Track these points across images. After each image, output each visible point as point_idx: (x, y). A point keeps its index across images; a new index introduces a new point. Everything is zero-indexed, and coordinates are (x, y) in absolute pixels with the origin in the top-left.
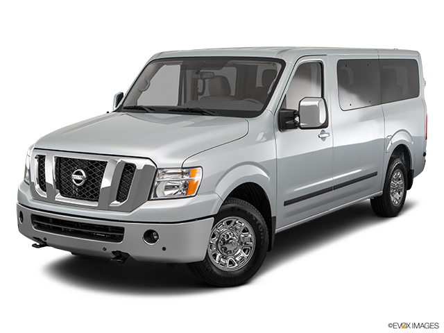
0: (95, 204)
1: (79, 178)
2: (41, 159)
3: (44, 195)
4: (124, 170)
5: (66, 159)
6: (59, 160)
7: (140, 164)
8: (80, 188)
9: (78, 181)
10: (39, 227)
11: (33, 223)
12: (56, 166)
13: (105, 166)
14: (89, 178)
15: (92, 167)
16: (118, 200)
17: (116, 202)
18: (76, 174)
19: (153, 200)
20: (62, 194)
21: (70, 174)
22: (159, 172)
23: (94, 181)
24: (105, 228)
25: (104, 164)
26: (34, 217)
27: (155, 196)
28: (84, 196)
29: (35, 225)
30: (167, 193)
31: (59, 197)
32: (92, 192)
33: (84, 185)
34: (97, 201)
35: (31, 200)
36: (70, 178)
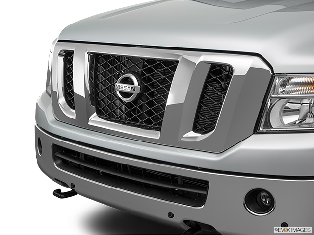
0: (155, 135)
1: (127, 88)
2: (68, 57)
3: (71, 114)
4: (209, 77)
5: (107, 57)
6: (95, 59)
7: (241, 66)
8: (129, 105)
9: (126, 94)
10: (65, 165)
11: (55, 158)
12: (91, 68)
13: (174, 69)
14: (144, 89)
15: (149, 70)
16: (195, 129)
17: (192, 134)
18: (122, 82)
19: (263, 133)
20: (100, 114)
21: (112, 81)
22: (277, 81)
23: (152, 95)
24: (172, 179)
25: (172, 65)
26: (57, 149)
27: (268, 124)
28: (135, 120)
29: (59, 162)
30: (289, 119)
31: (95, 119)
32: (149, 113)
33: (135, 102)
34: (159, 129)
35: (52, 122)
36: (112, 89)
